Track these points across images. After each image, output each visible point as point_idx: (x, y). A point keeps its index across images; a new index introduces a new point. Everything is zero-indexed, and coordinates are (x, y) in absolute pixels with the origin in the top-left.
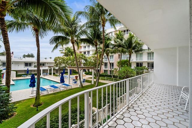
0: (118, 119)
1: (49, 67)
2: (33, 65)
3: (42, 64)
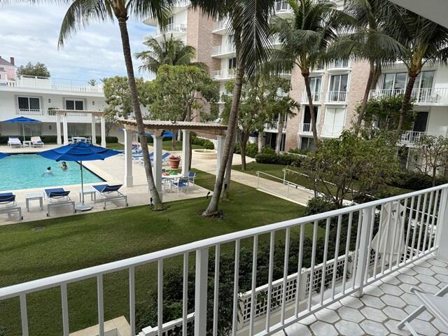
0: (318, 320)
1: (94, 114)
2: (45, 106)
3: (75, 104)
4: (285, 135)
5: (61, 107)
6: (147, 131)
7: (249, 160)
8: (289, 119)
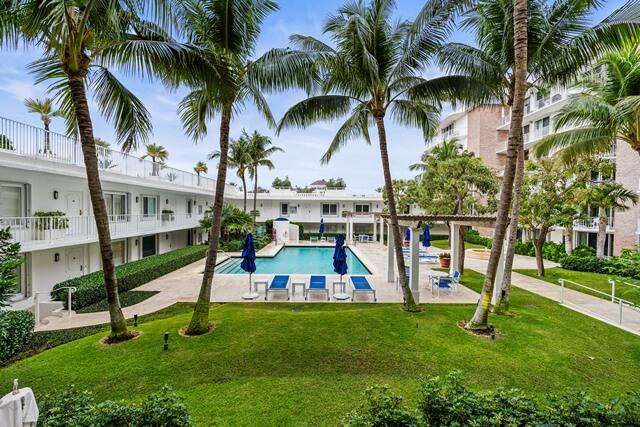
1: (377, 215)
2: (340, 210)
3: (362, 208)
4: (612, 236)
5: (352, 210)
6: (401, 223)
7: (549, 265)
8: (616, 213)
